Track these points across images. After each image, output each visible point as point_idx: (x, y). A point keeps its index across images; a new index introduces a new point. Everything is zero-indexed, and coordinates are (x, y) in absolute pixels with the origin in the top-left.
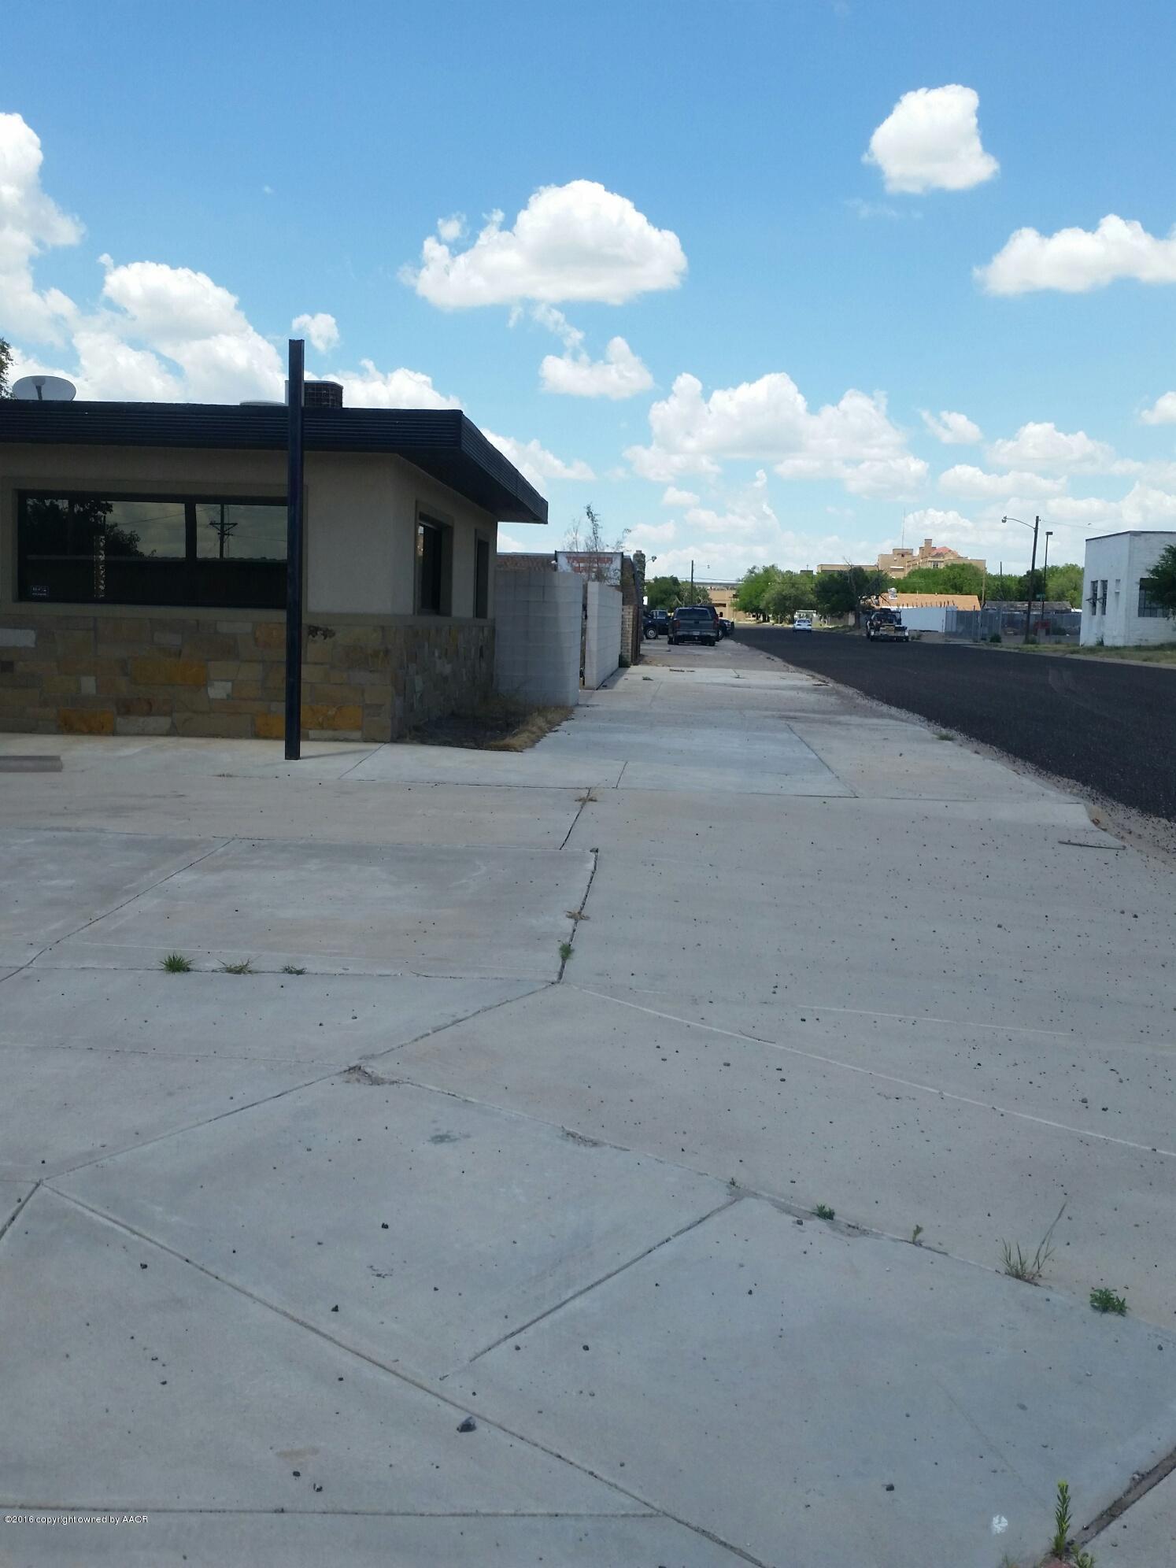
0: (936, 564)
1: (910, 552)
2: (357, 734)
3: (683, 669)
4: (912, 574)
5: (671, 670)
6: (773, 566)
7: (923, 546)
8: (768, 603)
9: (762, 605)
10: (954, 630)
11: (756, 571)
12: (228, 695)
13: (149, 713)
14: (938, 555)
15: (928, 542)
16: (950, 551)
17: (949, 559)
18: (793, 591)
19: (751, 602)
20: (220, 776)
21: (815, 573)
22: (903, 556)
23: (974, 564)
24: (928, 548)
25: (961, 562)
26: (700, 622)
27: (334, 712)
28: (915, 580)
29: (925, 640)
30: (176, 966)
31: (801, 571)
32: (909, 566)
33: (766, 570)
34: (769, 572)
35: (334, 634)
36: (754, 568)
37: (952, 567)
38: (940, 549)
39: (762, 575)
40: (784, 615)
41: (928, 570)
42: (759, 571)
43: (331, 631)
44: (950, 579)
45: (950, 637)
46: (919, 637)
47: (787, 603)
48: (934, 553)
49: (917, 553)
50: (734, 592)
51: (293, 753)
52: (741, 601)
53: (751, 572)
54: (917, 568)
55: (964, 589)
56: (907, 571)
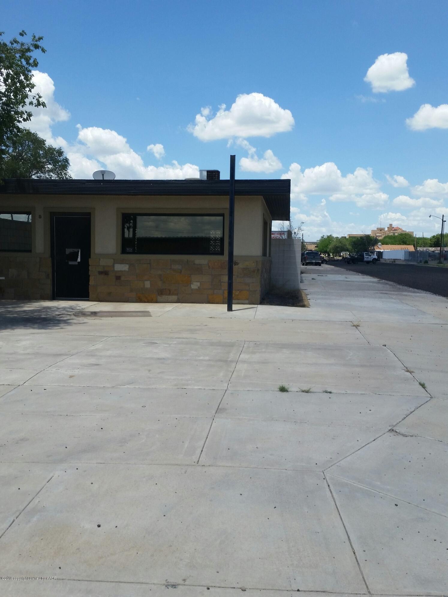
0: (394, 234)
1: (383, 229)
2: (247, 301)
3: (323, 275)
4: (385, 237)
5: (318, 276)
6: (331, 235)
7: (389, 227)
8: (330, 249)
9: (328, 250)
10: (408, 259)
11: (324, 237)
12: (199, 287)
13: (170, 294)
14: (395, 230)
15: (391, 225)
16: (399, 228)
17: (399, 231)
18: (340, 244)
19: (323, 249)
20: (210, 318)
21: (347, 238)
22: (381, 230)
23: (410, 233)
24: (391, 227)
25: (403, 233)
26: (316, 257)
27: (238, 293)
28: (387, 239)
29: (397, 262)
30: (283, 390)
31: (342, 237)
32: (383, 235)
33: (328, 237)
34: (330, 238)
35: (238, 264)
36: (323, 236)
37: (401, 234)
38: (396, 228)
39: (327, 238)
40: (336, 254)
41: (391, 236)
42: (325, 237)
43: (237, 263)
44: (401, 239)
45: (407, 261)
46: (394, 262)
47: (338, 249)
48: (393, 229)
49: (386, 229)
50: (316, 245)
51: (230, 309)
52: (319, 248)
53: (322, 237)
54: (387, 235)
55: (408, 243)
56: (383, 237)
